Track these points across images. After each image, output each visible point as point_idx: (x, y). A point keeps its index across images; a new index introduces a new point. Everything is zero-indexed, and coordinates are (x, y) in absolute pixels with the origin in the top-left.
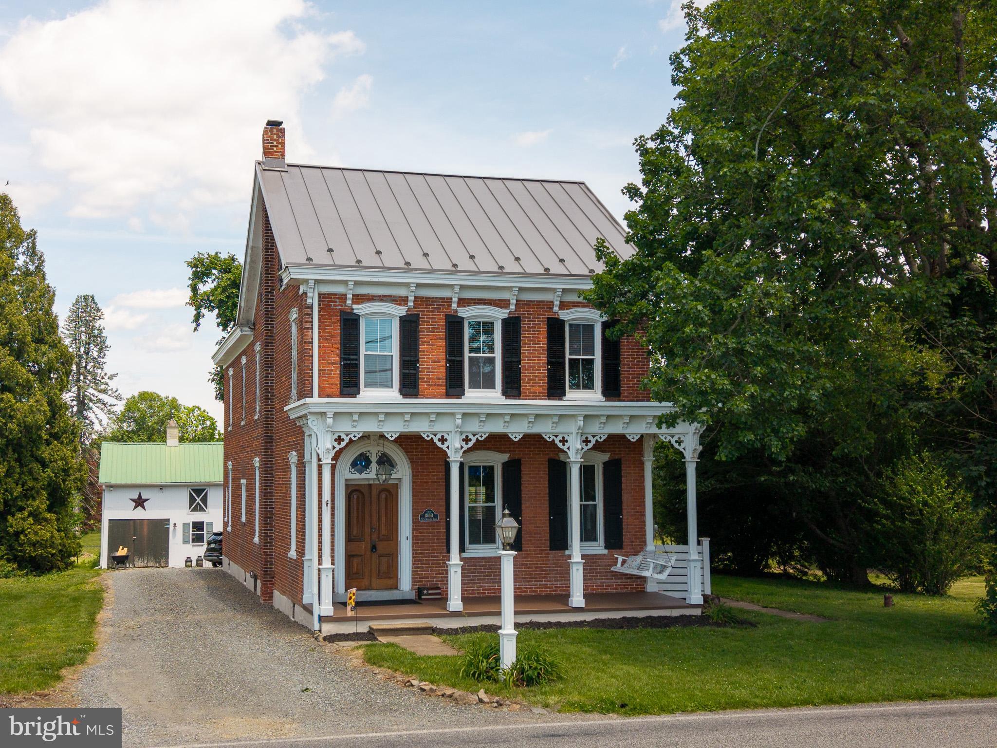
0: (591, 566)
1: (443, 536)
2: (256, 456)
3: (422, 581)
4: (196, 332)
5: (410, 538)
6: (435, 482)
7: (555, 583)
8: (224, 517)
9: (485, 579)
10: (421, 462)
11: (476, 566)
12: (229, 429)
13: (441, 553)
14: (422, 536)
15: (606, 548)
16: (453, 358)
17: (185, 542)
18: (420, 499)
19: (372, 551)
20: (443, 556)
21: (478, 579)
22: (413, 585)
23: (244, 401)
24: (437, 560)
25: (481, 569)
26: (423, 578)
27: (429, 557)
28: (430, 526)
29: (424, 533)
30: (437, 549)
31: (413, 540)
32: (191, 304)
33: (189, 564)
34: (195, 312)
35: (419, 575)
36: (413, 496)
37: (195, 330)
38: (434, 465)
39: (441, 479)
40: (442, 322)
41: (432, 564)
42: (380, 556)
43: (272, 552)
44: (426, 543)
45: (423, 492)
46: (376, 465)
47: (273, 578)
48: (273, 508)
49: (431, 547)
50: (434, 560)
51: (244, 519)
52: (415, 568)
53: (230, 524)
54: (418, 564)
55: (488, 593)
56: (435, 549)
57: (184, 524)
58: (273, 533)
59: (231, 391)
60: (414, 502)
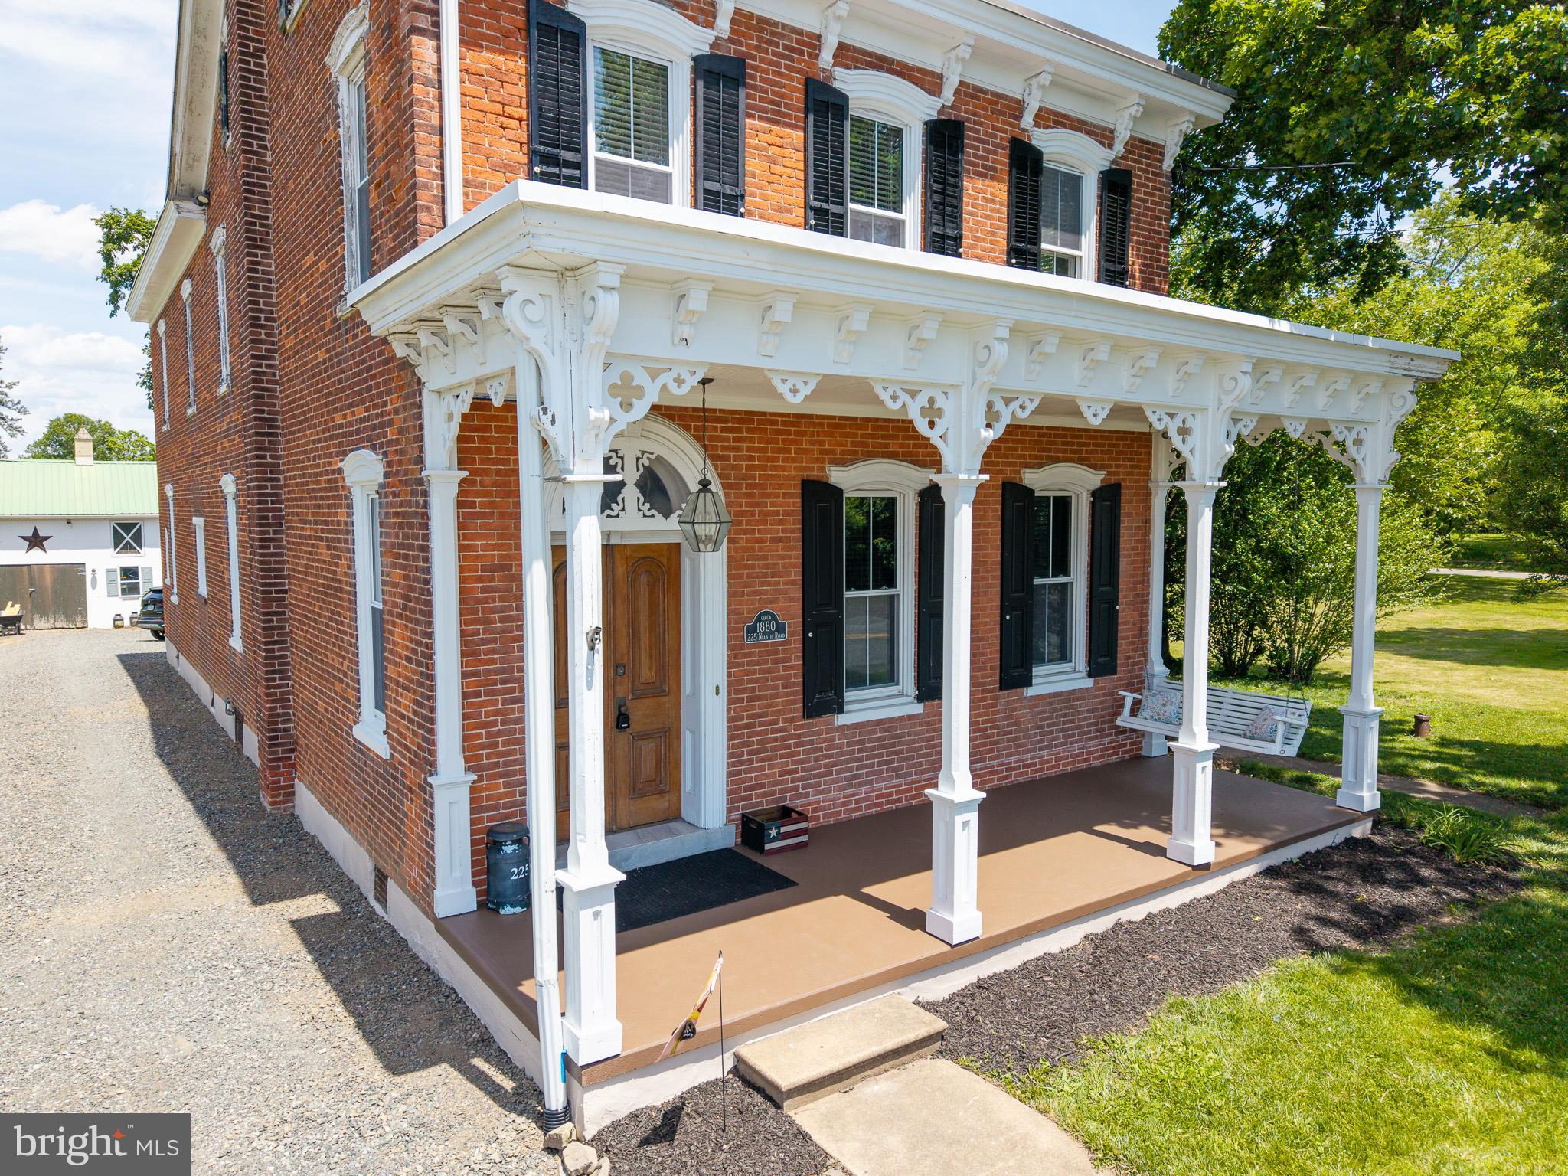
0: (1065, 715)
1: (796, 676)
2: (225, 471)
3: (750, 797)
4: (114, 317)
5: (723, 690)
6: (780, 540)
7: (1005, 760)
8: (165, 577)
9: (881, 772)
10: (749, 486)
11: (863, 742)
12: (165, 428)
13: (792, 720)
14: (750, 681)
15: (1090, 675)
16: (824, 206)
17: (112, 594)
18: (746, 585)
19: (618, 726)
20: (796, 728)
21: (868, 774)
22: (730, 810)
23: (191, 368)
24: (783, 739)
25: (873, 749)
26: (752, 788)
27: (766, 732)
28: (768, 653)
29: (754, 672)
30: (784, 712)
31: (729, 693)
32: (105, 280)
33: (119, 623)
34: (111, 291)
35: (743, 781)
36: (730, 577)
37: (112, 314)
38: (777, 496)
39: (792, 531)
40: (797, 99)
41: (774, 749)
42: (638, 737)
43: (289, 693)
44: (758, 698)
45: (753, 567)
46: (637, 493)
47: (292, 751)
48: (286, 592)
49: (770, 706)
50: (775, 740)
51: (203, 590)
52: (734, 764)
53: (175, 590)
54: (741, 754)
55: (888, 803)
56: (779, 712)
57: (108, 571)
58: (287, 649)
59: (164, 361)
60: (731, 595)
